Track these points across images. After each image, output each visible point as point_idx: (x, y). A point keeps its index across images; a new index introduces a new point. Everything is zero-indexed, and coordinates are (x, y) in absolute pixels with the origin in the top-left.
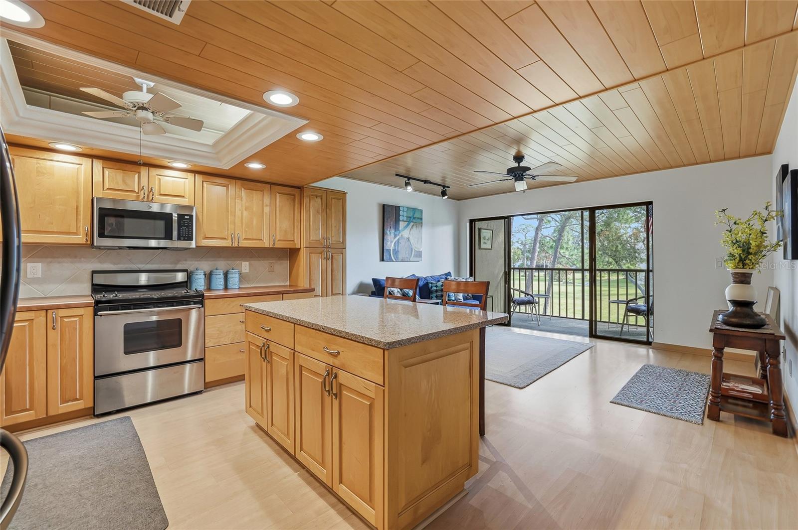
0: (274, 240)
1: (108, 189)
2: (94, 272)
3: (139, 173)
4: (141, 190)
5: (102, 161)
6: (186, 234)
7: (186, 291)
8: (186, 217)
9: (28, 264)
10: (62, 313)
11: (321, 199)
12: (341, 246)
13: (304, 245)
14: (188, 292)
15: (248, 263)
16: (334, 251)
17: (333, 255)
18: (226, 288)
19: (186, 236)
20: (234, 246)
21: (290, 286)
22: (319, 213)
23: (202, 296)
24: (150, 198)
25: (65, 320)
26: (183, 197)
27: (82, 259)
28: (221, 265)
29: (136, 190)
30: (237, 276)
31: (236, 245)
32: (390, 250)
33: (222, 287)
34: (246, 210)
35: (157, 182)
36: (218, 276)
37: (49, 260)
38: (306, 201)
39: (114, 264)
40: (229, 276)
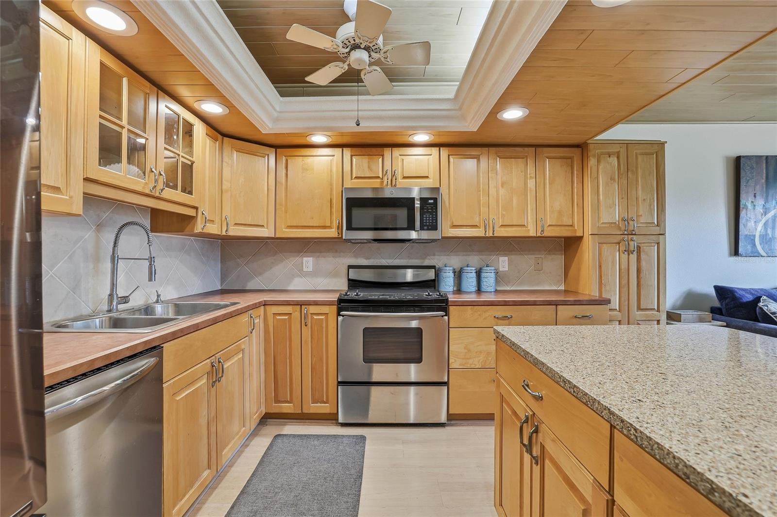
0: (543, 226)
1: (356, 177)
2: (350, 267)
3: (383, 156)
4: (385, 176)
5: (350, 149)
6: (429, 222)
7: (427, 294)
8: (430, 201)
9: (304, 258)
10: (313, 309)
11: (618, 158)
12: (657, 230)
13: (589, 230)
14: (429, 295)
15: (507, 258)
16: (641, 239)
17: (641, 245)
18: (479, 291)
19: (429, 225)
20: (487, 235)
21: (566, 292)
22: (614, 180)
23: (446, 301)
24: (394, 183)
25: (315, 317)
26: (427, 177)
27: (342, 254)
28: (474, 260)
29: (381, 176)
30: (493, 275)
31: (491, 235)
32: (754, 236)
33: (473, 288)
34: (502, 186)
35: (400, 164)
36: (470, 275)
37: (318, 254)
38: (592, 162)
39: (367, 258)
40: (483, 275)
